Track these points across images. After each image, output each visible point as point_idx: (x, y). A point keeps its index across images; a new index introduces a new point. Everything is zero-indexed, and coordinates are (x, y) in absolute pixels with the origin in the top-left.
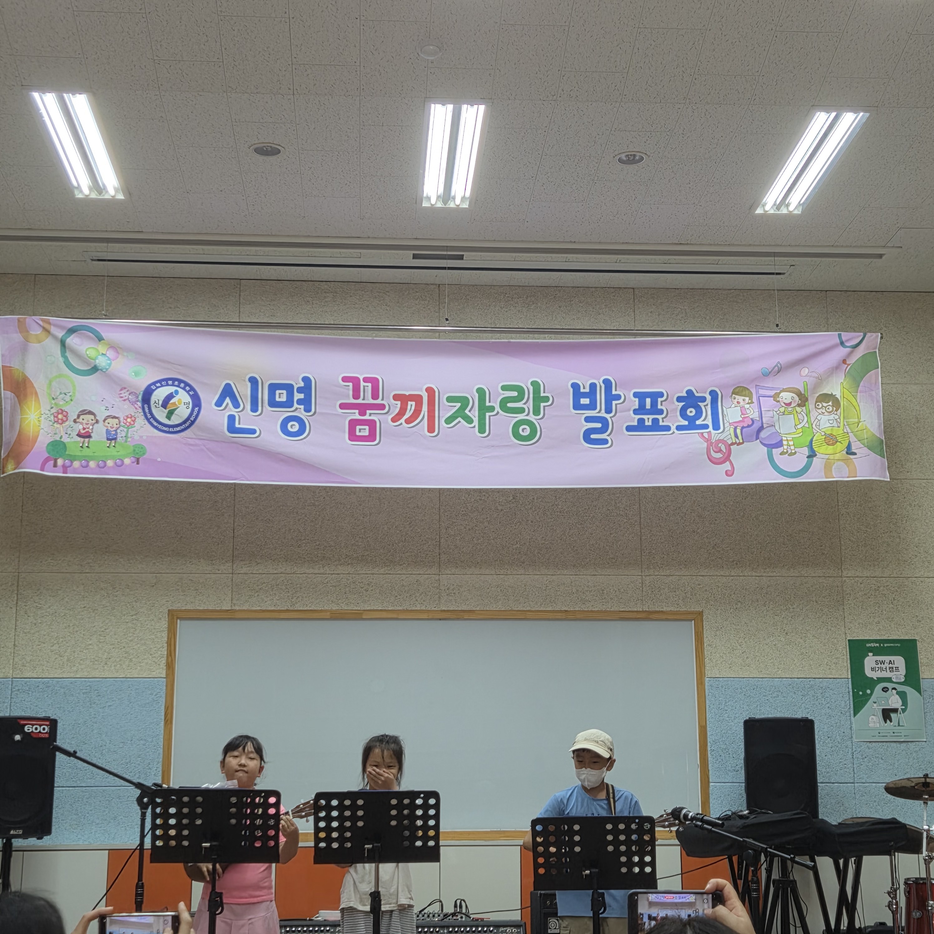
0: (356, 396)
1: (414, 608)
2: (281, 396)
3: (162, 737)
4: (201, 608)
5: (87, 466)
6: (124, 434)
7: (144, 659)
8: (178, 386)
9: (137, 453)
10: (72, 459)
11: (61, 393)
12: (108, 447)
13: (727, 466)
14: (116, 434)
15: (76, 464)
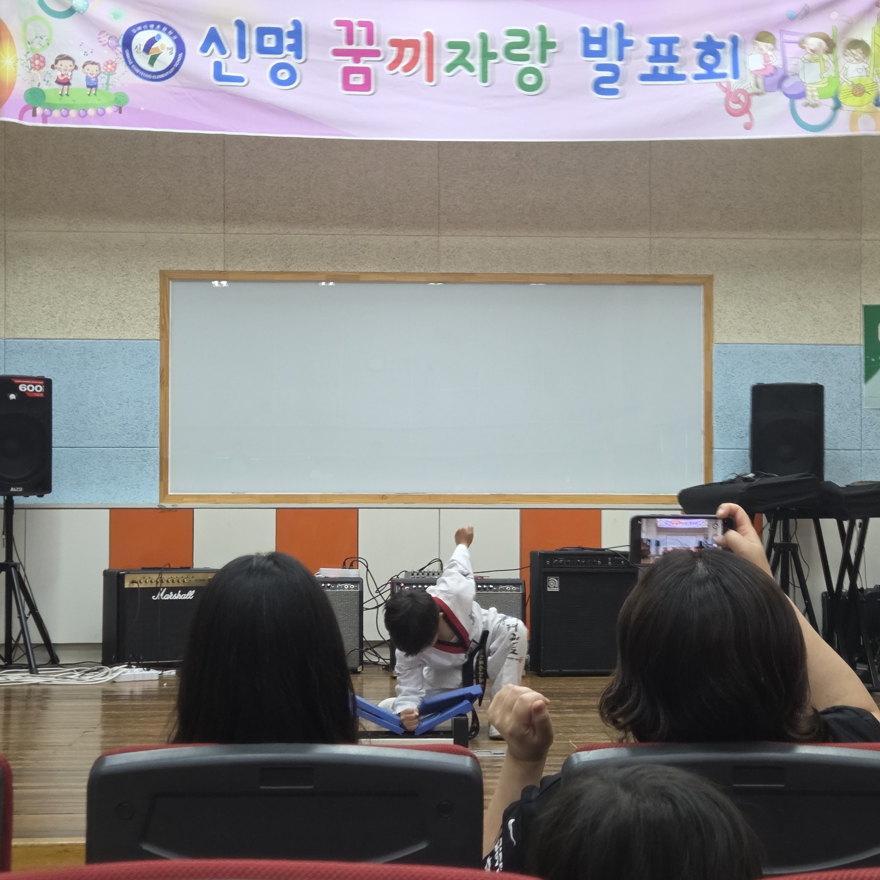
0: (350, 41)
1: (412, 271)
2: (270, 41)
3: (159, 399)
4: (193, 269)
5: (68, 115)
6: (104, 81)
7: (137, 321)
8: (161, 29)
9: (120, 102)
10: (51, 107)
11: (36, 37)
12: (89, 95)
13: (745, 118)
14: (97, 81)
15: (56, 113)
